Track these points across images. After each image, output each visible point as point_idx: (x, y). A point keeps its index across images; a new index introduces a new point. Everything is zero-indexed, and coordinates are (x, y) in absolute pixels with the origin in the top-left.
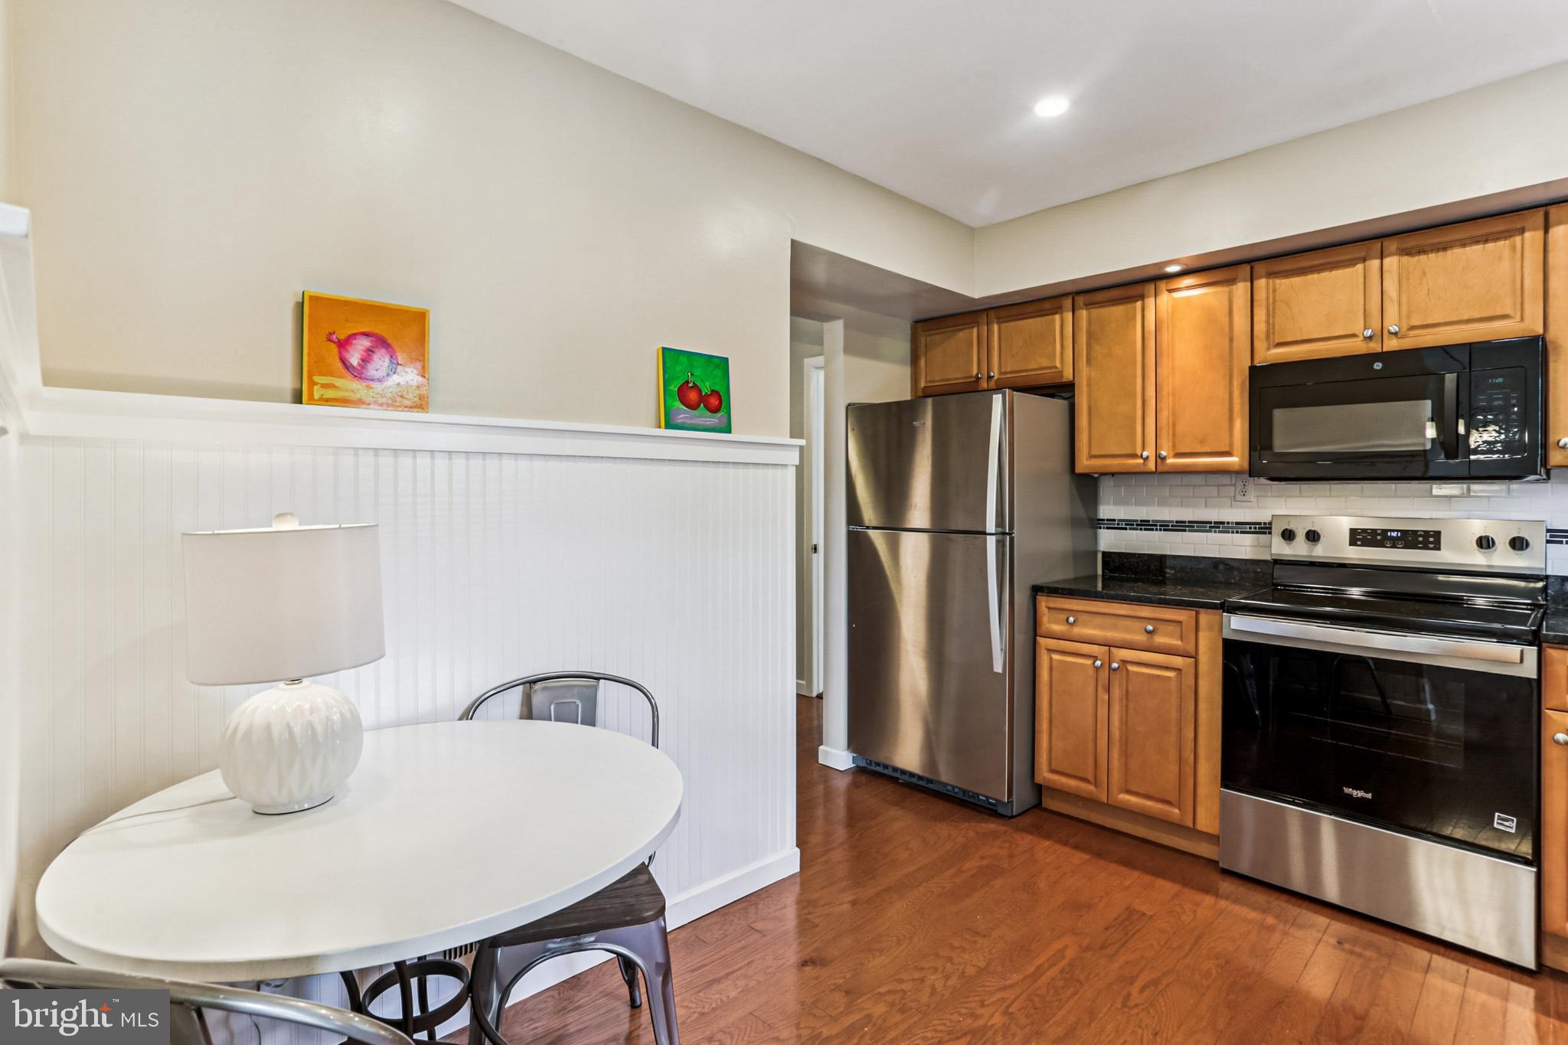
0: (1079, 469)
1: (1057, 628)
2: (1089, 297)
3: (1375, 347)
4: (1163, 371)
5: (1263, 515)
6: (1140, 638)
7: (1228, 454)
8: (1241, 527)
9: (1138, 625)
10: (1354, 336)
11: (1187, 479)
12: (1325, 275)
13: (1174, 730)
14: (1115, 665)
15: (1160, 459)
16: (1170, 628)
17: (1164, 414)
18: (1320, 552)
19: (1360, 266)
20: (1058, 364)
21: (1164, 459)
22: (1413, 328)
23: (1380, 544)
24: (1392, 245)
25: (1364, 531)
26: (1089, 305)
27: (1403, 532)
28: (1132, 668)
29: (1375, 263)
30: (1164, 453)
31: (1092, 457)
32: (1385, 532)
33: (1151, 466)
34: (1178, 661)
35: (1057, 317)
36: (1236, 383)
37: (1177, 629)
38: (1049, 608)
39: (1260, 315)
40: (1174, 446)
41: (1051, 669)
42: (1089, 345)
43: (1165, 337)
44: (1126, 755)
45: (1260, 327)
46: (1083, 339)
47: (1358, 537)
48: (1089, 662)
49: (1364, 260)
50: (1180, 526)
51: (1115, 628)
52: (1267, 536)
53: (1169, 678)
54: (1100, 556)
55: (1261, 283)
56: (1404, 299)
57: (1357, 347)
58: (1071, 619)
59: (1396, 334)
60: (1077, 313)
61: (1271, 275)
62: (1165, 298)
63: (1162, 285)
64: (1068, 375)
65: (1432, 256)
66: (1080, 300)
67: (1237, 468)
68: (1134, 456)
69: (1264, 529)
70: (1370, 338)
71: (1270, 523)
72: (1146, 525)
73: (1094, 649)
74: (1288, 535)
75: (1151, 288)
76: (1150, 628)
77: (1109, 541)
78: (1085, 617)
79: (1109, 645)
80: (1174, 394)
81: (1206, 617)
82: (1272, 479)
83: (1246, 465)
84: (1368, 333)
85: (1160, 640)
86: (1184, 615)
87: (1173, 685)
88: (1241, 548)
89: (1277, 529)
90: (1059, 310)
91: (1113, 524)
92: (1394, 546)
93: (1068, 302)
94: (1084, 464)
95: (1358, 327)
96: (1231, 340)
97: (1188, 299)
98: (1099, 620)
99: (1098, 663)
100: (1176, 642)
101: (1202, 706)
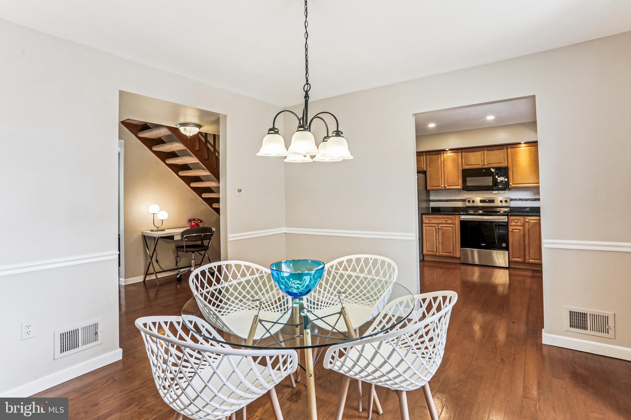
0: (428, 189)
1: (427, 222)
2: (429, 153)
3: (483, 167)
4: (445, 169)
5: (464, 198)
6: (444, 222)
7: (458, 186)
8: (460, 200)
9: (444, 219)
10: (479, 164)
11: (449, 191)
12: (475, 153)
13: (452, 239)
14: (440, 228)
15: (445, 187)
16: (450, 219)
17: (446, 178)
18: (475, 205)
19: (480, 152)
20: (422, 167)
21: (446, 187)
22: (489, 164)
23: (485, 202)
24: (485, 149)
25: (482, 200)
26: (429, 155)
27: (489, 200)
28: (443, 228)
29: (482, 152)
30: (446, 186)
31: (430, 186)
32: (486, 200)
33: (443, 188)
34: (452, 225)
35: (422, 157)
36: (459, 173)
37: (451, 219)
38: (425, 218)
39: (463, 160)
40: (448, 184)
41: (426, 230)
42: (429, 163)
43: (445, 162)
44: (442, 245)
45: (463, 162)
46: (428, 162)
47: (482, 201)
48: (434, 228)
49: (481, 151)
50: (447, 201)
51: (439, 220)
52: (465, 202)
53: (450, 229)
54: (430, 208)
55: (463, 153)
56: (487, 158)
57: (480, 166)
58: (430, 219)
59: (486, 165)
60: (427, 156)
61: (465, 152)
62: (445, 155)
63: (444, 152)
64: (425, 169)
65: (491, 151)
66: (427, 154)
67: (460, 188)
68: (440, 186)
69: (464, 200)
70: (482, 165)
71: (465, 199)
72: (440, 201)
73: (435, 225)
74: (469, 201)
75: (442, 152)
76: (446, 220)
77: (432, 205)
78: (433, 219)
79: (438, 224)
80: (447, 174)
81: (457, 217)
82: (466, 191)
83: (462, 188)
84: (482, 164)
85: (448, 222)
86: (453, 217)
87: (451, 230)
88: (460, 204)
89: (467, 200)
90: (423, 155)
91: (433, 201)
92: (487, 203)
93: (425, 154)
94: (429, 188)
95: (480, 163)
96: (458, 164)
97: (450, 155)
98: (436, 219)
99: (436, 228)
100: (451, 222)
101: (456, 234)
